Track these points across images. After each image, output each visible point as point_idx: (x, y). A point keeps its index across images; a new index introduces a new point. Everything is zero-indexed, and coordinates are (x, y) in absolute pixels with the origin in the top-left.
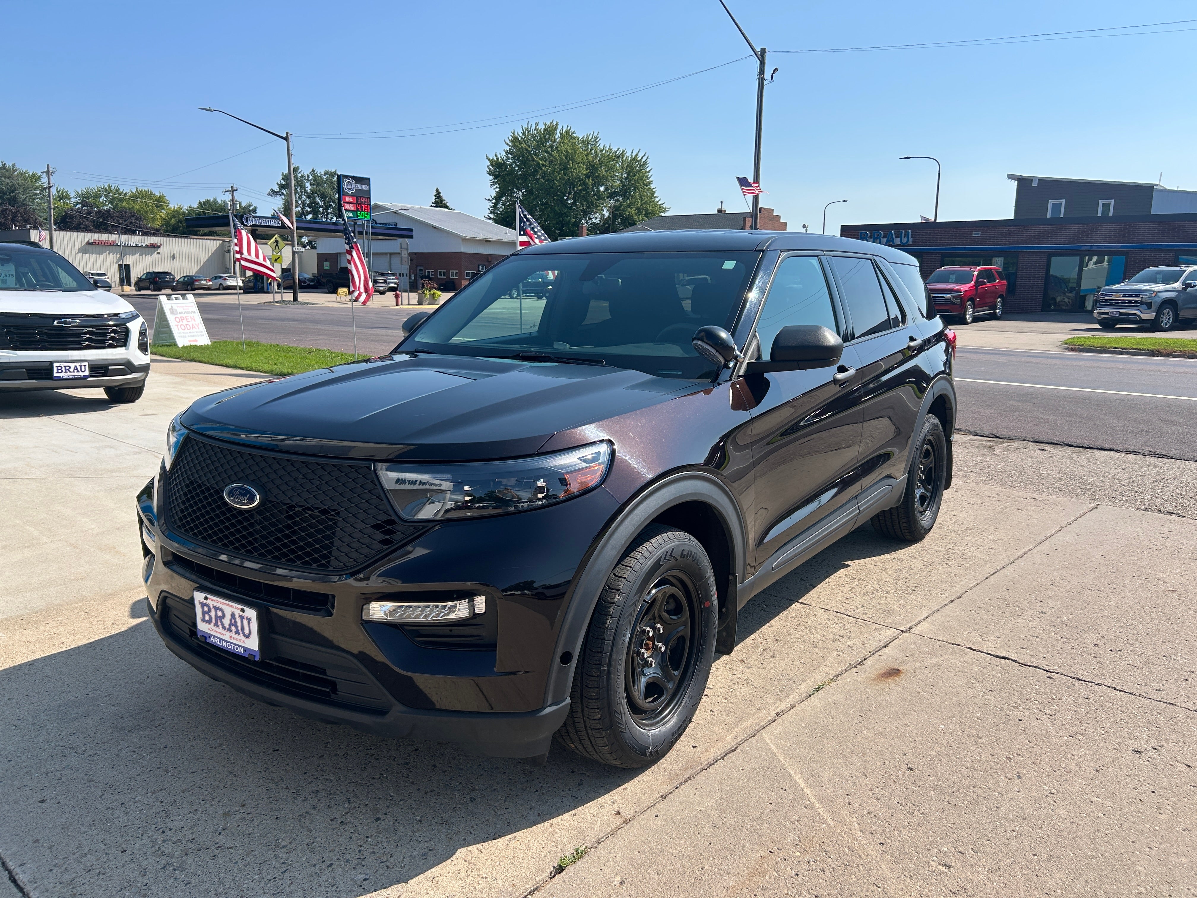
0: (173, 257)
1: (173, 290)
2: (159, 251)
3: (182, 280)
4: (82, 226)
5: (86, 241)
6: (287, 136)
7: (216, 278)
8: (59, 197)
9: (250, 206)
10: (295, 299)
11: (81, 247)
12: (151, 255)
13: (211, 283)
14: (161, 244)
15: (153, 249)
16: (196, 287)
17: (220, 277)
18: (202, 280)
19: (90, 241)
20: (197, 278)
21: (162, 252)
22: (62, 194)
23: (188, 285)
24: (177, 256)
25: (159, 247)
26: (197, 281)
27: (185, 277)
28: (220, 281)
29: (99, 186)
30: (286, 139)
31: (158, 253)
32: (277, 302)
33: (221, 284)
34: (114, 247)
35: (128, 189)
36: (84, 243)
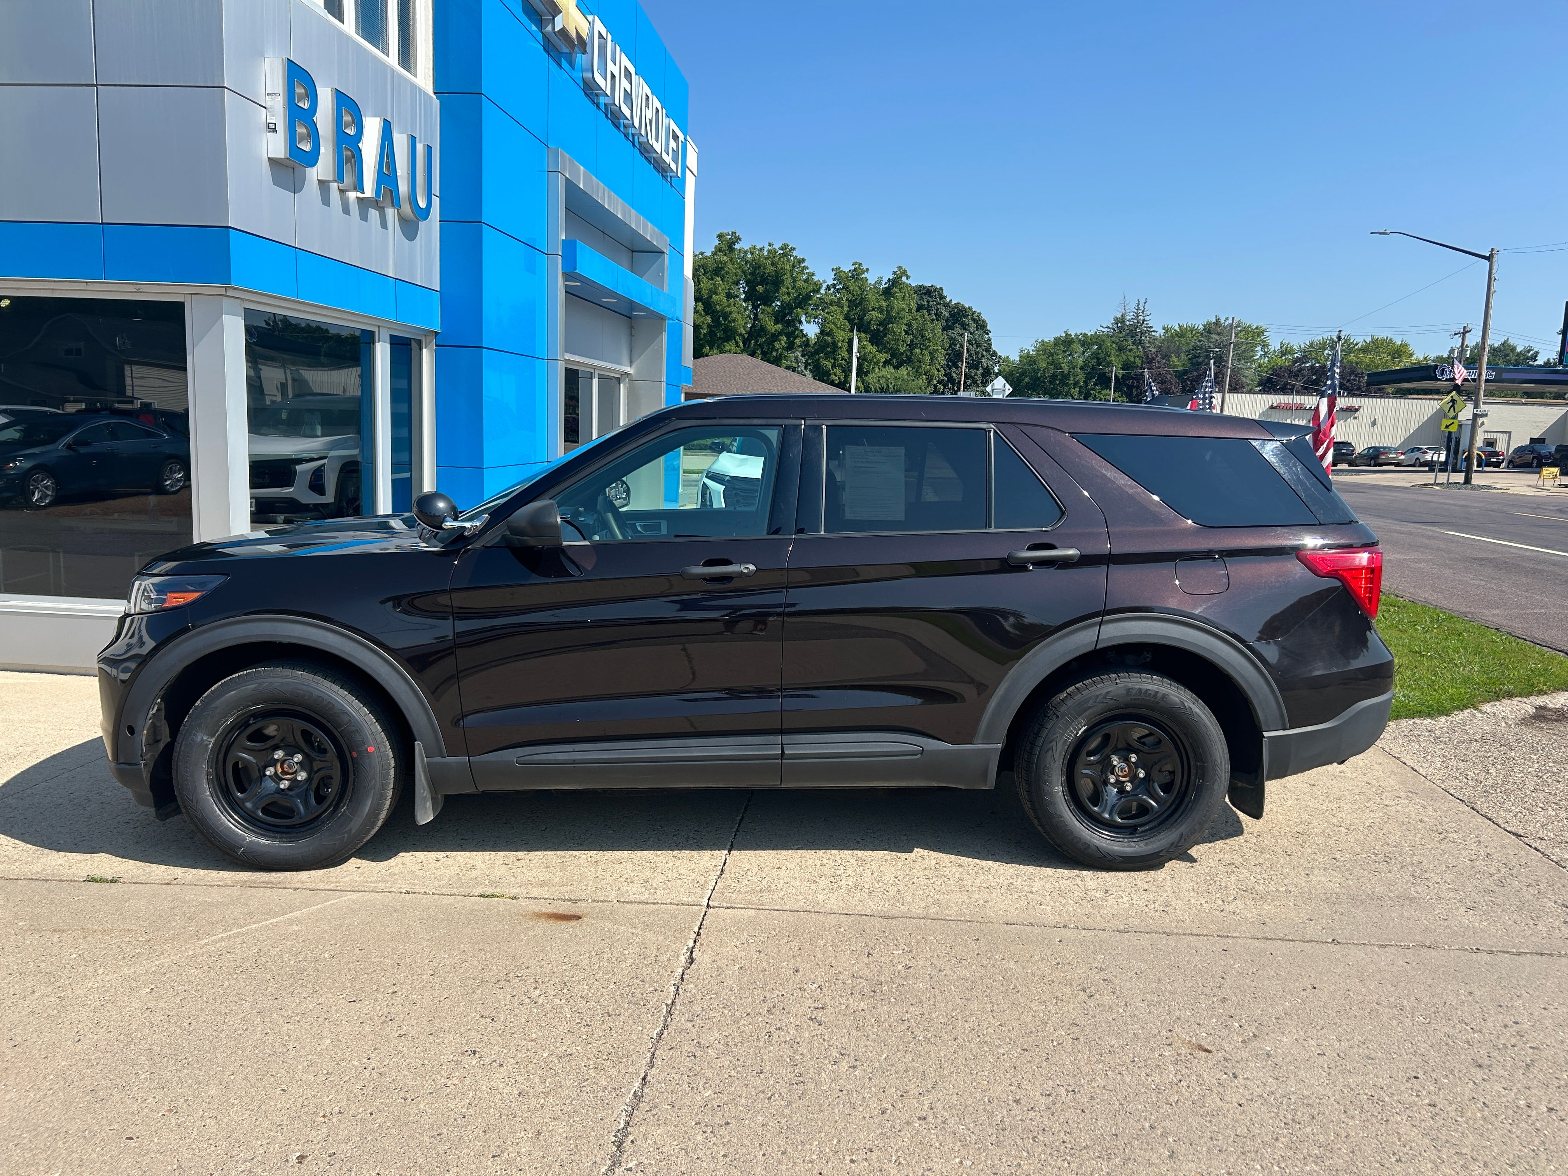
0: (1374, 423)
1: (1350, 465)
2: (1356, 415)
3: (1365, 452)
4: (1289, 387)
5: (1270, 405)
6: (1491, 256)
7: (1413, 450)
8: (1282, 352)
9: (1529, 351)
10: (1467, 481)
11: (1263, 412)
12: (1345, 421)
13: (1403, 457)
14: (1360, 407)
15: (1349, 413)
16: (1381, 461)
17: (1419, 449)
18: (1390, 453)
19: (1274, 405)
20: (1387, 450)
21: (1360, 417)
22: (1286, 350)
23: (1372, 458)
24: (1379, 422)
25: (1357, 410)
26: (1383, 454)
27: (1370, 448)
28: (1417, 454)
29: (1325, 337)
30: (1489, 258)
31: (1355, 418)
32: (1438, 485)
33: (1417, 459)
34: (1301, 412)
35: (1360, 338)
36: (1266, 408)
